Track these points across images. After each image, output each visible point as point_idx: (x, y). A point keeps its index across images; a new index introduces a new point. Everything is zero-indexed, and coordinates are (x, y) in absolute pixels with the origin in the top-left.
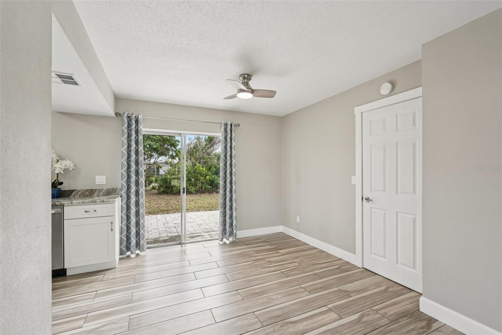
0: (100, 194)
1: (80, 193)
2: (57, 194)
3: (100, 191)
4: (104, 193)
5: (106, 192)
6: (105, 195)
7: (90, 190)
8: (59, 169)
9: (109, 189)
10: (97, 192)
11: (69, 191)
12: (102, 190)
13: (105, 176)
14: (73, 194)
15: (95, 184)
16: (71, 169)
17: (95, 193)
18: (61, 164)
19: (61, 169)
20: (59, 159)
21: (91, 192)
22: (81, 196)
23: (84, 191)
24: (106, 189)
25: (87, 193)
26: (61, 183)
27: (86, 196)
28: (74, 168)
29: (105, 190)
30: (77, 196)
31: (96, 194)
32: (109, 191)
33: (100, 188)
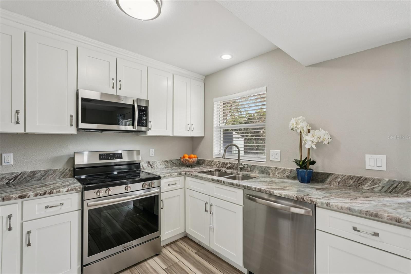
0: (374, 188)
1: (340, 180)
2: (308, 177)
3: (374, 182)
4: (383, 187)
5: (389, 186)
6: (385, 192)
7: (355, 177)
8: (310, 143)
9: (395, 181)
10: (369, 184)
11: (323, 174)
12: (380, 180)
13: (385, 157)
14: (328, 180)
15: (365, 168)
16: (326, 142)
17: (365, 184)
18: (313, 135)
19: (313, 142)
20: (310, 128)
21: (358, 181)
22: (340, 185)
23: (346, 177)
24: (387, 180)
25: (351, 182)
26: (313, 163)
27: (349, 186)
28: (330, 140)
29: (385, 182)
30: (335, 184)
31: (366, 186)
32: (395, 185)
33: (376, 178)
